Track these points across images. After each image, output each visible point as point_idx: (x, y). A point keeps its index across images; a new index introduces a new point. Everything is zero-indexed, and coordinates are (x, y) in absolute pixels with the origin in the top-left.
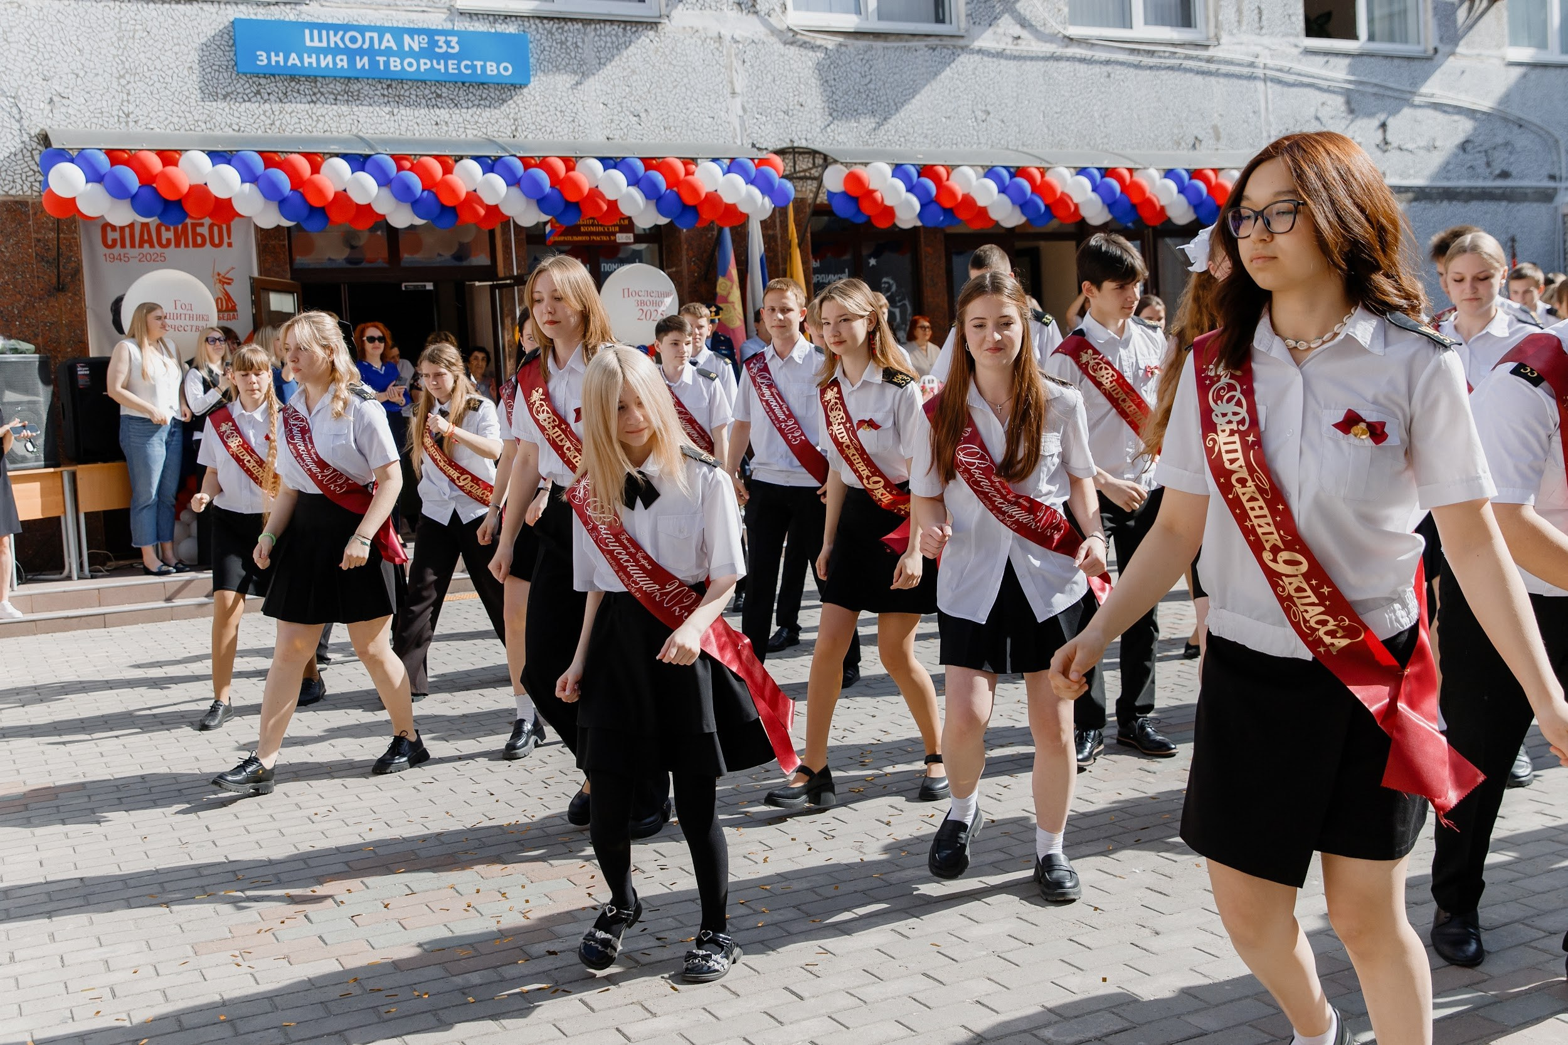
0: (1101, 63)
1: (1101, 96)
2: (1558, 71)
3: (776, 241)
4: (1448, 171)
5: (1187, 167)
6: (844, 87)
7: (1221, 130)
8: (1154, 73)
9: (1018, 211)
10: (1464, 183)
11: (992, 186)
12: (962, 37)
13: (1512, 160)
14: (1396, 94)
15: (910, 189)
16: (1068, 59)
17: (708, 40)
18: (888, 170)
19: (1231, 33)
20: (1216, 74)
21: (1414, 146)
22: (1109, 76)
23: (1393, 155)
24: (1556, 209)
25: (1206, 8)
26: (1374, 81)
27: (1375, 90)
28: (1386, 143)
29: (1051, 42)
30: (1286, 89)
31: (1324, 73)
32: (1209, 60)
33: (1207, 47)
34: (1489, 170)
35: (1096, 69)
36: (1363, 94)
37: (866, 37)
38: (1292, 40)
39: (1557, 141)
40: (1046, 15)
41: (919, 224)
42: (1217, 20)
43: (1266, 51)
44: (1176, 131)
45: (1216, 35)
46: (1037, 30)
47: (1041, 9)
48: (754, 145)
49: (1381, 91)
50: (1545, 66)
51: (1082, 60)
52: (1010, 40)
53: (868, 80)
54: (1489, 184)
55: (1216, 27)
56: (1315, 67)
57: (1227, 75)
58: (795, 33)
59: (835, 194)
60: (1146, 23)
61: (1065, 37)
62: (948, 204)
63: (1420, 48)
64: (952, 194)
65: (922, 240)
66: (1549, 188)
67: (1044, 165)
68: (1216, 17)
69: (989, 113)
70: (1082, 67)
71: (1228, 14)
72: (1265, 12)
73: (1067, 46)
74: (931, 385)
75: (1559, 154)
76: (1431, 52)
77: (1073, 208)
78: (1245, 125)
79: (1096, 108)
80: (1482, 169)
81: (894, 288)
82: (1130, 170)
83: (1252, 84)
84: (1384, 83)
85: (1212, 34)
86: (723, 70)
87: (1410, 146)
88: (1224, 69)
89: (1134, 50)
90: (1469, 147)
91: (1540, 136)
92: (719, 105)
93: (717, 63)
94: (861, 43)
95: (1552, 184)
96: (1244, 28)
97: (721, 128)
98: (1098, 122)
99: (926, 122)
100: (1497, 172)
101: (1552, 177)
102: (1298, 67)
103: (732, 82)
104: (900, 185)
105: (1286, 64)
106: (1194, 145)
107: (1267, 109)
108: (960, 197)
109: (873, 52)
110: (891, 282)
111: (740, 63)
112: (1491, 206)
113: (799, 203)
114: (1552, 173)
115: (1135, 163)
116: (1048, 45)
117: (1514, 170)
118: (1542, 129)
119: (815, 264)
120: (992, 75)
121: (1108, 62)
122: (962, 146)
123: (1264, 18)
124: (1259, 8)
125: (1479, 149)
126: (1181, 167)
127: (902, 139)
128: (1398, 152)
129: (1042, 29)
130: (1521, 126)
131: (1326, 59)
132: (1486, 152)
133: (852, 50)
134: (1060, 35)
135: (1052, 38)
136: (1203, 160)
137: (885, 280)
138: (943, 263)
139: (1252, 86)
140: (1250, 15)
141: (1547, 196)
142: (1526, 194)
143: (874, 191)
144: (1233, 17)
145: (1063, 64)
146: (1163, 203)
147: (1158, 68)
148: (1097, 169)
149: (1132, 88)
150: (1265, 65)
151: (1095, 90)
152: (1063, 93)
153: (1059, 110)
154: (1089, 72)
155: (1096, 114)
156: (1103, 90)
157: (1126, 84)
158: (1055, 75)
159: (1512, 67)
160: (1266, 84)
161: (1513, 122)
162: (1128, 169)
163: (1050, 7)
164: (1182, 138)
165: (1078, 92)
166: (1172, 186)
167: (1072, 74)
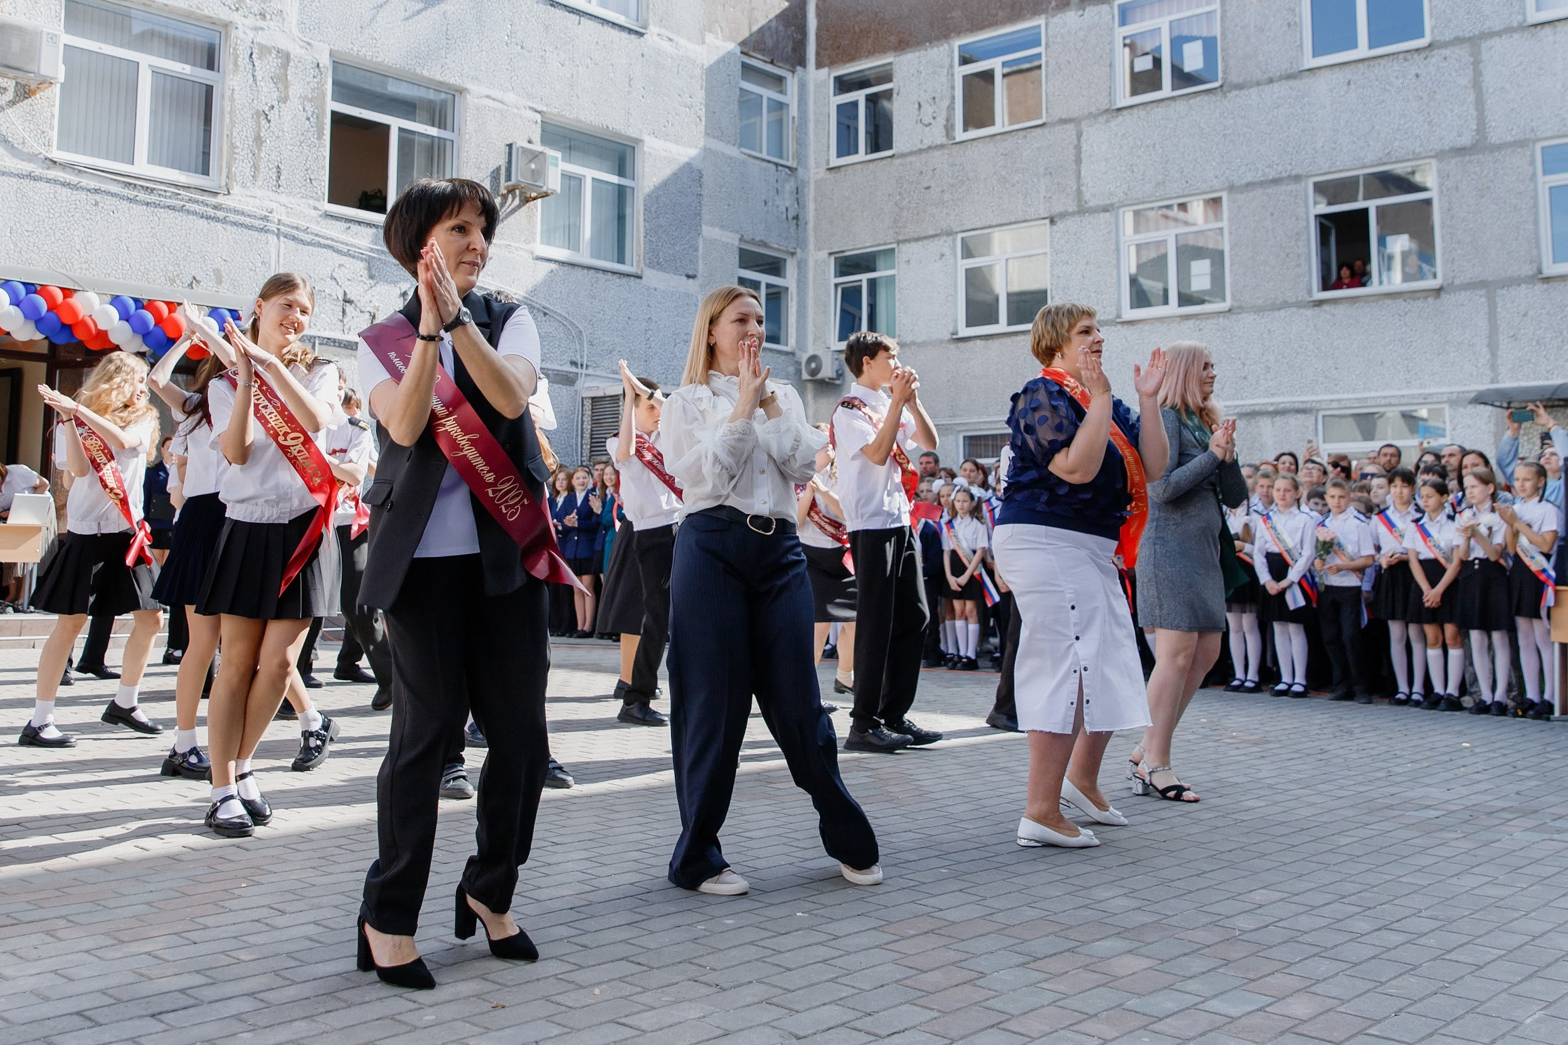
0: (89, 190)
1: (84, 222)
2: (587, 271)
5: (137, 296)
7: (224, 274)
8: (150, 209)
16: (48, 181)
19: (244, 186)
20: (224, 221)
22: (97, 204)
24: (576, 391)
25: (221, 159)
29: (30, 161)
30: (300, 246)
31: (343, 237)
32: (215, 207)
33: (215, 194)
35: (83, 195)
38: (312, 202)
39: (581, 332)
42: (229, 171)
43: (282, 208)
44: (171, 268)
45: (227, 185)
46: (13, 147)
47: (19, 127)
50: (573, 265)
51: (65, 184)
55: (229, 178)
56: (335, 231)
57: (235, 224)
60: (150, 162)
61: (47, 159)
66: (570, 373)
68: (230, 168)
70: (66, 191)
71: (242, 167)
72: (284, 172)
73: (48, 168)
75: (581, 344)
79: (76, 233)
82: (67, 292)
83: (263, 236)
85: (223, 184)
88: (233, 217)
89: (130, 184)
91: (566, 325)
95: (573, 369)
96: (259, 183)
98: (78, 247)
101: (576, 363)
102: (314, 228)
105: (303, 224)
106: (191, 285)
114: (576, 360)
115: (76, 284)
116: (24, 163)
118: (568, 319)
121: (97, 191)
123: (282, 177)
124: (278, 167)
129: (20, 147)
130: (545, 314)
131: (347, 225)
134: (42, 156)
135: (31, 157)
139: (263, 238)
140: (267, 172)
141: (568, 379)
144: (248, 171)
145: (42, 184)
146: (102, 327)
147: (157, 205)
148: (24, 284)
149: (123, 219)
150: (279, 221)
151: (78, 215)
152: (38, 212)
153: (31, 228)
154: (73, 198)
155: (76, 238)
156: (88, 216)
157: (116, 215)
158: (31, 194)
159: (539, 262)
160: (278, 238)
161: (538, 310)
162: (62, 289)
163: (32, 127)
164: (178, 276)
165: (57, 215)
166: (114, 313)
167: (52, 196)
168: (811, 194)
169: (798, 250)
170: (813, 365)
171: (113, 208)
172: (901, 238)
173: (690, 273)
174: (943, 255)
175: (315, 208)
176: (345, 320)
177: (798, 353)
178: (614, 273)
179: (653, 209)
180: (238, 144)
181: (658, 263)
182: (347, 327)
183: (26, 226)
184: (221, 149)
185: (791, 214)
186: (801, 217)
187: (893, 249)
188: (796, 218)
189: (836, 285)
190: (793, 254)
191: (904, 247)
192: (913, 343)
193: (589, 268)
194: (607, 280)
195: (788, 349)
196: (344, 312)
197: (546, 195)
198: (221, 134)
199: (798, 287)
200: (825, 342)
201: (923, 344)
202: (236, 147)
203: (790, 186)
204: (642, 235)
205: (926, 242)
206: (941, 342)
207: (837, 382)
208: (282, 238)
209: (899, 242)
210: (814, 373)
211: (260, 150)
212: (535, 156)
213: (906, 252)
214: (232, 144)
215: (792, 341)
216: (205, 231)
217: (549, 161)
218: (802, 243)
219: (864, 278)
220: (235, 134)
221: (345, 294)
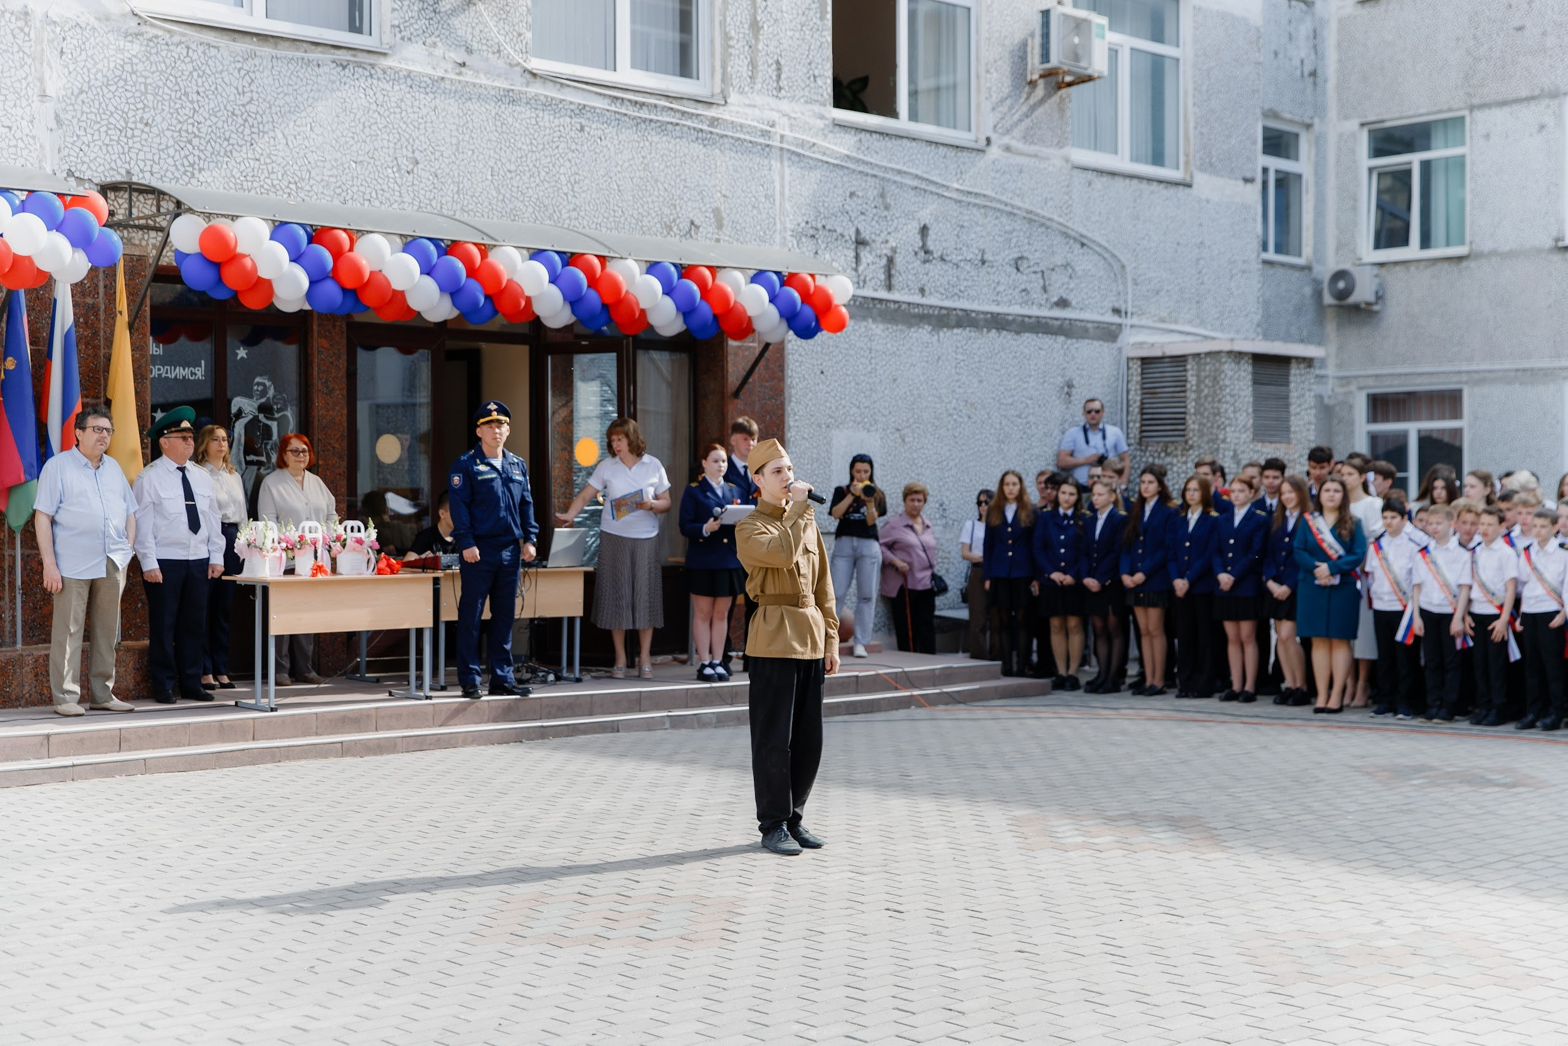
0: (573, 110)
1: (570, 155)
2: (1127, 181)
3: (97, 315)
4: (998, 293)
5: (678, 261)
6: (212, 105)
7: (724, 215)
9: (447, 302)
10: (1016, 310)
11: (414, 265)
12: (385, 54)
13: (1072, 286)
14: (940, 191)
15: (296, 259)
16: (529, 101)
17: (8, 15)
18: (265, 230)
19: (741, 92)
21: (960, 258)
22: (582, 129)
23: (935, 268)
24: (1120, 350)
25: (713, 55)
26: (913, 171)
27: (915, 183)
28: (927, 252)
29: (507, 75)
30: (807, 171)
31: (856, 153)
32: (713, 122)
33: (710, 104)
34: (1045, 296)
35: (566, 118)
36: (901, 185)
37: (248, 39)
38: (817, 108)
39: (1123, 267)
40: (501, 38)
41: (307, 307)
42: (725, 73)
43: (785, 119)
44: (666, 211)
45: (722, 91)
46: (488, 58)
47: (495, 30)
48: (70, 173)
49: (923, 186)
50: (1113, 174)
51: (548, 105)
52: (450, 66)
53: (246, 99)
54: (1045, 313)
55: (723, 81)
56: (846, 146)
57: (734, 145)
58: (141, 21)
59: (188, 255)
60: (633, 66)
61: (525, 70)
62: (349, 285)
63: (971, 136)
64: (357, 270)
65: (315, 327)
66: (1112, 324)
67: (487, 241)
68: (724, 68)
69: (417, 163)
70: (547, 114)
71: (739, 66)
72: (785, 69)
73: (528, 84)
74: (313, 535)
75: (1125, 284)
76: (982, 143)
77: (523, 303)
78: (755, 212)
79: (562, 170)
80: (1037, 295)
81: (271, 393)
82: (602, 259)
83: (765, 159)
84: (926, 176)
85: (717, 90)
86: (29, 61)
87: (954, 258)
88: (732, 136)
89: (617, 98)
90: (1023, 265)
91: (1105, 259)
92: (19, 111)
93: (20, 49)
94: (242, 46)
95: (1116, 319)
96: (758, 86)
97: (21, 144)
98: (565, 189)
99: (328, 165)
100: (1055, 299)
101: (1116, 311)
102: (822, 143)
103: (41, 80)
104: (281, 252)
105: (809, 138)
106: (689, 232)
107: (782, 194)
108: (367, 276)
109: (257, 61)
110: (268, 383)
111: (57, 53)
112: (1046, 341)
113: (134, 264)
114: (1117, 305)
115: (610, 249)
116: (502, 79)
117: (1071, 297)
118: (1105, 249)
119: (154, 349)
120: (424, 111)
121: (581, 111)
122: (377, 203)
123: (783, 76)
124: (778, 62)
125: (1035, 269)
126: (667, 259)
127: (293, 186)
128: (940, 265)
129: (495, 57)
130: (1083, 245)
131: (858, 137)
132: (1043, 272)
133: (226, 54)
134: (520, 68)
135: (508, 70)
136: (697, 253)
137: (258, 380)
138: (343, 363)
139: (766, 162)
140: (766, 71)
141: (1110, 334)
142: (1086, 330)
143: (244, 256)
144: (745, 72)
145: (521, 107)
146: (642, 306)
148: (558, 252)
149: (612, 149)
150: (782, 137)
151: (562, 145)
152: (520, 145)
153: (513, 168)
154: (557, 122)
155: (562, 178)
156: (574, 147)
157: (604, 143)
158: (510, 120)
159: (1076, 172)
160: (782, 162)
161: (1075, 239)
162: (598, 256)
163: (507, 28)
164: (674, 221)
165: (541, 147)
166: (656, 285)
167: (533, 122)
168: (1331, 37)
169: (1316, 121)
170: (1341, 285)
171: (600, 132)
172: (1476, 101)
173: (1248, 175)
174: (1542, 127)
175: (822, 117)
176: (861, 268)
177: (1317, 268)
178: (1160, 182)
179: (1204, 88)
180: (733, 34)
181: (1211, 165)
182: (862, 278)
183: (508, 164)
184: (712, 42)
185: (1308, 69)
186: (1319, 72)
187: (1462, 118)
188: (1313, 74)
189: (1371, 170)
190: (1308, 126)
191: (1479, 115)
192: (1494, 253)
193: (1132, 177)
194: (1152, 192)
195: (1301, 261)
196: (857, 257)
197: (1090, 79)
198: (712, 21)
199: (1316, 173)
200: (1354, 251)
201: (1511, 255)
202: (731, 38)
203: (1305, 29)
204: (1192, 125)
205: (1515, 107)
206: (1539, 251)
207: (1376, 308)
208: (786, 163)
209: (1472, 108)
210: (1342, 295)
211: (757, 40)
212: (1080, 26)
213: (1479, 123)
214: (726, 34)
215: (1307, 250)
216: (702, 157)
217: (1094, 31)
218: (1320, 109)
219: (1414, 159)
220: (728, 19)
221: (858, 232)
